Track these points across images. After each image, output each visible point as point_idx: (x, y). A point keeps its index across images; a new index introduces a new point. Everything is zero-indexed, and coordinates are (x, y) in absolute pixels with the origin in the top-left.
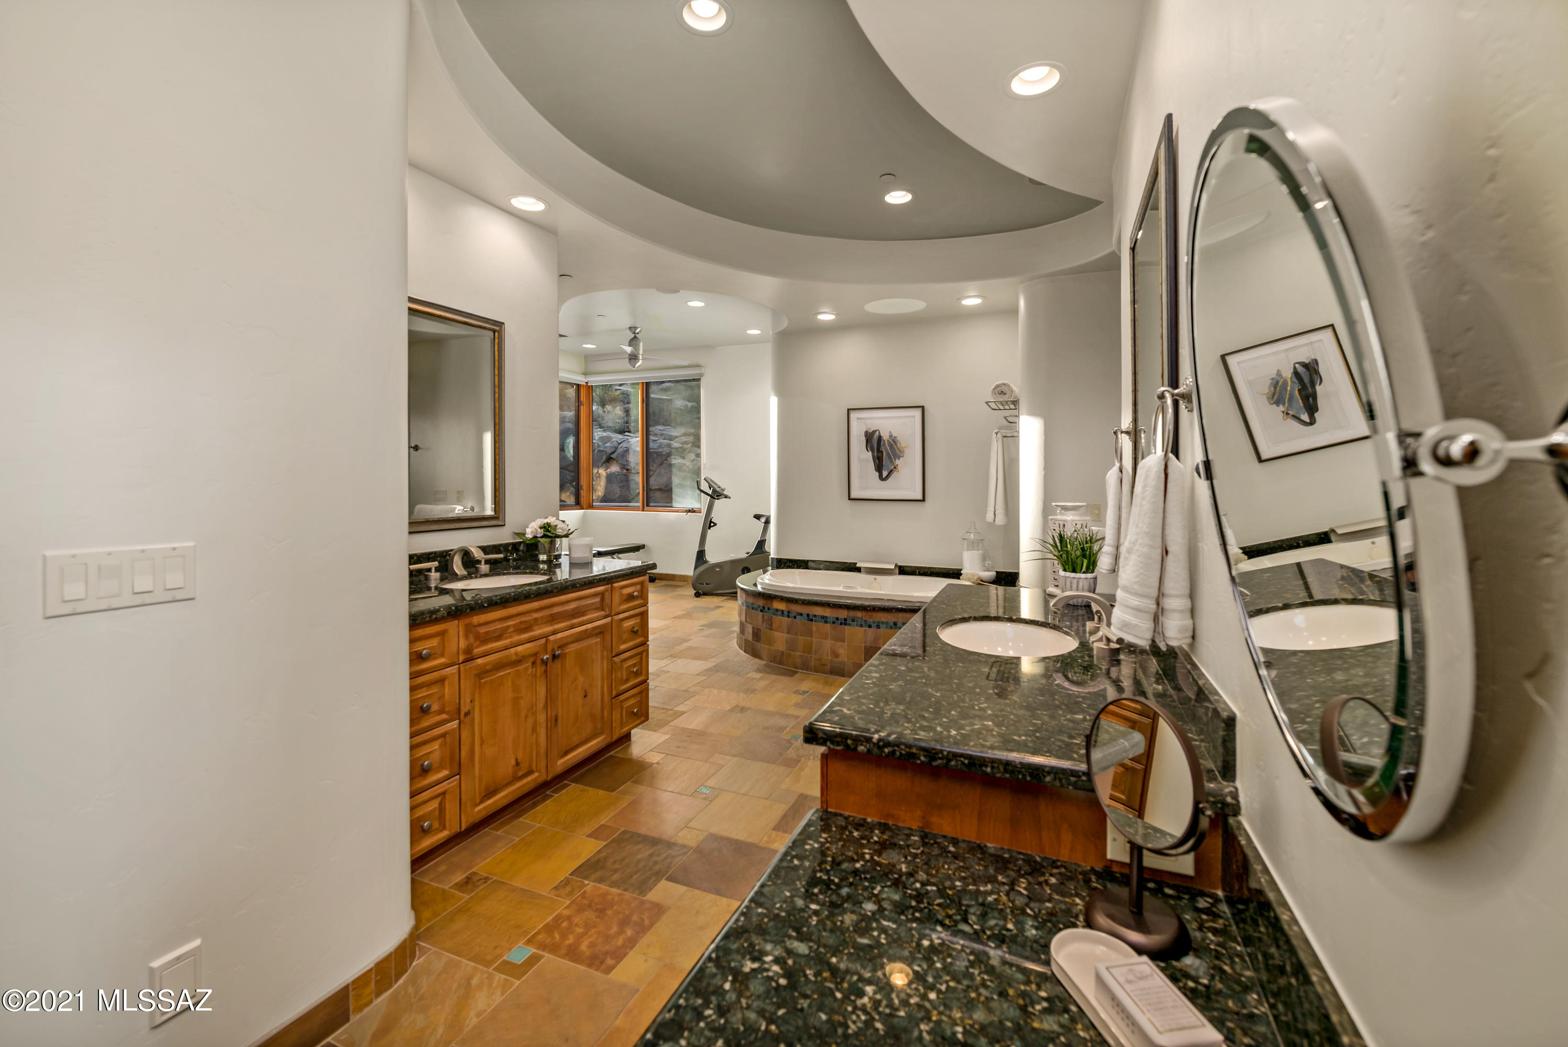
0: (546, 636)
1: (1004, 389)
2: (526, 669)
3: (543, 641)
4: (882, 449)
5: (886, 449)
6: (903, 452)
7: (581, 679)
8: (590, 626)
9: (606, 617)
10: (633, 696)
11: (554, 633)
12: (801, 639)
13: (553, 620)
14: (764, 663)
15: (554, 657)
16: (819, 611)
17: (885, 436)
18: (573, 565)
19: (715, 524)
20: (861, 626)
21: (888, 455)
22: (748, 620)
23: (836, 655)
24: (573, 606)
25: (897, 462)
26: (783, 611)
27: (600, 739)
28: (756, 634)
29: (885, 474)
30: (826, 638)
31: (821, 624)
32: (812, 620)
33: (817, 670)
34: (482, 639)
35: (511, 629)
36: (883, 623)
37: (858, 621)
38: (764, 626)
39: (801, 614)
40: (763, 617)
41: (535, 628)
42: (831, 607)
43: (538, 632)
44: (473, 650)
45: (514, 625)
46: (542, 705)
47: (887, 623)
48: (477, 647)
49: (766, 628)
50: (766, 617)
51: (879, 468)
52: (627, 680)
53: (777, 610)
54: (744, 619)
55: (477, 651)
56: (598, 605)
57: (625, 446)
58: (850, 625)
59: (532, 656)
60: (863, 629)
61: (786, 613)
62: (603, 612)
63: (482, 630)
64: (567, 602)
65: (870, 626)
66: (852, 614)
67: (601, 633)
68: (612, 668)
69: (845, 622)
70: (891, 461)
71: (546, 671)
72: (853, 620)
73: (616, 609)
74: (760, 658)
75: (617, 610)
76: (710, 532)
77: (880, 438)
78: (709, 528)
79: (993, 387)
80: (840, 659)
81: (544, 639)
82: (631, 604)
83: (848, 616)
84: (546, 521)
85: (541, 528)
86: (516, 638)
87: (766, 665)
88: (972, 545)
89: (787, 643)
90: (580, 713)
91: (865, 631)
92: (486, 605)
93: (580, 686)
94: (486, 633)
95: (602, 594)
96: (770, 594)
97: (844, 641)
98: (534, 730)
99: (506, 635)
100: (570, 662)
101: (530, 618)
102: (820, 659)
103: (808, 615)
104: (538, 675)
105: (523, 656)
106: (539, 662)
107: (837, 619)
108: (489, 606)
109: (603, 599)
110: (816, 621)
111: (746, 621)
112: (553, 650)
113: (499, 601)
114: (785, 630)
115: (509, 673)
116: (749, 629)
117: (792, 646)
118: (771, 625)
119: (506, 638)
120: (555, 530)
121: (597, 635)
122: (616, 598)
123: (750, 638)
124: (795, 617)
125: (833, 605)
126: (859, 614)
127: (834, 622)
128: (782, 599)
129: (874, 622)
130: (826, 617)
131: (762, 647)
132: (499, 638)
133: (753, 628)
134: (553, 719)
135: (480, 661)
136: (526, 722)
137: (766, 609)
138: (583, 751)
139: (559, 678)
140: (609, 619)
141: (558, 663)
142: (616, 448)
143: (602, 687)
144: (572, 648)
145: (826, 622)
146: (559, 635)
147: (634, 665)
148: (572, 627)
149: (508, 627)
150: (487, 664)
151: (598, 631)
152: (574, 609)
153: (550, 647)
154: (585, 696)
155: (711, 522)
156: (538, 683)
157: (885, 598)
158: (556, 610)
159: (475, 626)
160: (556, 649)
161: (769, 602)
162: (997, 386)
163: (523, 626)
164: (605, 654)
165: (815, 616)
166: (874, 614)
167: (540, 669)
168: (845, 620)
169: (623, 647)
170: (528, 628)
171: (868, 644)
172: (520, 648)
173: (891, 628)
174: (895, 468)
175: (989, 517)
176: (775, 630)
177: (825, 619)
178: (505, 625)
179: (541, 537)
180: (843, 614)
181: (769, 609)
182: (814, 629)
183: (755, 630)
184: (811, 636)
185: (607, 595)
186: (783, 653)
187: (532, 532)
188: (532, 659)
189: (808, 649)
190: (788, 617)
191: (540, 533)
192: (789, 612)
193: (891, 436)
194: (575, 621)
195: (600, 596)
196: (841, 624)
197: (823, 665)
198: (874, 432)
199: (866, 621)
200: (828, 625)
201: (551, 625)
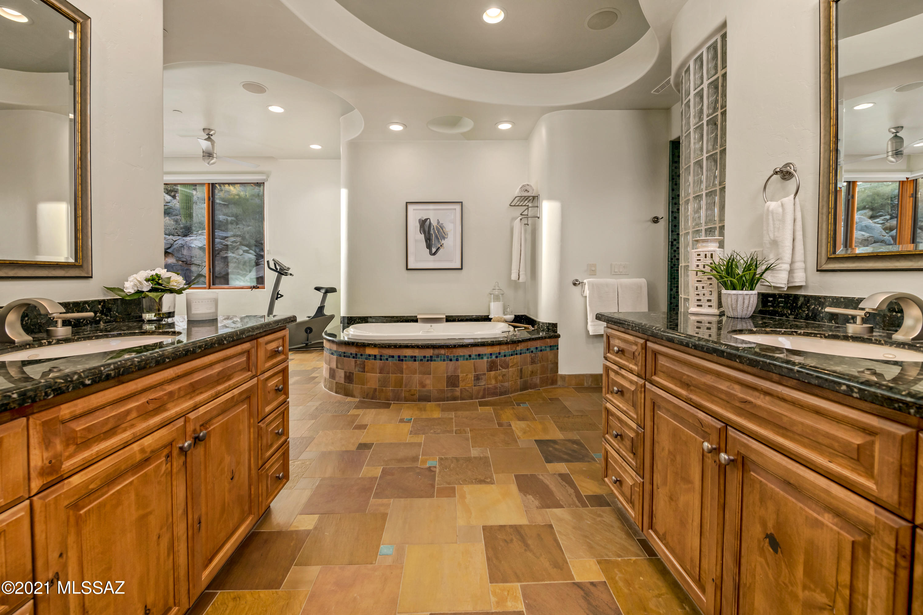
0: (184, 415)
1: (528, 188)
2: (158, 467)
3: (181, 422)
4: (432, 232)
5: (434, 232)
6: (447, 234)
7: (227, 459)
8: (236, 391)
9: (252, 378)
10: (277, 460)
11: (195, 408)
12: (392, 377)
13: (194, 391)
14: (358, 400)
15: (197, 440)
16: (408, 352)
17: (434, 223)
18: (191, 323)
19: (282, 296)
20: (444, 360)
21: (436, 236)
22: (339, 366)
23: (423, 385)
24: (217, 369)
25: (443, 242)
26: (375, 356)
27: (248, 522)
28: (349, 378)
29: (434, 250)
30: (415, 373)
31: (411, 363)
32: (402, 360)
33: (406, 400)
34: (79, 441)
35: (134, 415)
36: (461, 356)
37: (441, 357)
38: (357, 370)
39: (393, 357)
40: (356, 362)
41: (169, 406)
42: (420, 348)
43: (173, 411)
44: (62, 464)
45: (138, 407)
46: (180, 512)
47: (464, 356)
48: (70, 457)
49: (359, 371)
50: (358, 362)
51: (429, 247)
52: (271, 445)
53: (370, 355)
54: (334, 365)
55: (67, 465)
56: (245, 365)
57: (180, 243)
58: (435, 360)
59: (165, 447)
60: (445, 362)
61: (378, 357)
62: (250, 373)
63: (79, 426)
64: (211, 365)
65: (451, 360)
66: (437, 351)
67: (249, 398)
68: (259, 434)
69: (431, 359)
70: (439, 241)
71: (185, 463)
72: (438, 356)
73: (261, 368)
74: (352, 396)
75: (263, 369)
76: (277, 302)
77: (430, 223)
78: (277, 299)
79: (520, 187)
80: (427, 388)
81: (183, 419)
82: (275, 361)
83: (433, 354)
84: (154, 273)
85: (148, 280)
86: (142, 426)
87: (360, 402)
88: (497, 298)
89: (379, 381)
90: (226, 500)
91: (447, 364)
92: (88, 382)
93: (226, 469)
94: (88, 429)
95: (248, 352)
96: (364, 343)
97: (430, 374)
98: (171, 548)
99: (123, 426)
100: (214, 442)
101: (161, 393)
102: (410, 390)
103: (399, 357)
104: (175, 470)
105: (152, 452)
106: (175, 452)
107: (425, 357)
108: (94, 382)
109: (248, 358)
110: (406, 361)
111: (337, 367)
112: (195, 431)
113: (112, 373)
114: (378, 371)
115: (131, 483)
116: (340, 374)
117: (384, 383)
118: (364, 368)
119: (125, 430)
120: (169, 283)
121: (243, 401)
122: (262, 354)
123: (342, 381)
124: (387, 359)
125: (422, 346)
126: (442, 351)
127: (421, 360)
128: (375, 346)
129: (454, 357)
130: (415, 357)
131: (356, 387)
132: (111, 432)
133: (345, 372)
134: (196, 522)
135: (76, 480)
136: (158, 544)
137: (359, 356)
138: (231, 545)
139: (202, 467)
140: (255, 380)
141: (200, 450)
142: (172, 245)
143: (250, 460)
144: (216, 424)
145: (415, 361)
146: (202, 410)
147: (278, 426)
148: (217, 396)
149: (128, 412)
150: (92, 480)
151: (244, 396)
152: (219, 373)
153: (190, 428)
154: (232, 479)
155: (278, 294)
156: (174, 483)
157: (457, 338)
158: (197, 377)
159: (63, 422)
160: (198, 428)
161: (361, 349)
162: (524, 186)
163: (151, 407)
164: (252, 421)
165: (405, 357)
166: (454, 350)
167: (178, 462)
168: (431, 357)
169: (268, 409)
170: (160, 407)
171: (449, 374)
172: (147, 441)
173: (467, 359)
174: (441, 246)
175: (514, 277)
176: (367, 372)
177: (414, 358)
178: (123, 410)
179: (150, 291)
180: (429, 353)
181: (361, 355)
182: (405, 367)
183: (348, 374)
184: (402, 373)
185: (253, 351)
186: (375, 389)
187: (135, 285)
188: (166, 452)
189: (399, 383)
190: (381, 360)
191: (146, 287)
192: (381, 356)
193: (438, 222)
194: (220, 388)
195: (246, 355)
196: (428, 360)
197: (412, 395)
198: (426, 220)
199: (448, 357)
200: (417, 363)
201: (191, 398)
